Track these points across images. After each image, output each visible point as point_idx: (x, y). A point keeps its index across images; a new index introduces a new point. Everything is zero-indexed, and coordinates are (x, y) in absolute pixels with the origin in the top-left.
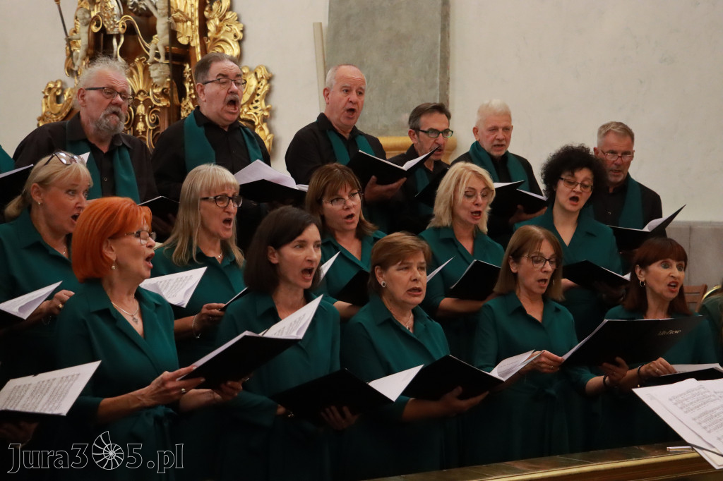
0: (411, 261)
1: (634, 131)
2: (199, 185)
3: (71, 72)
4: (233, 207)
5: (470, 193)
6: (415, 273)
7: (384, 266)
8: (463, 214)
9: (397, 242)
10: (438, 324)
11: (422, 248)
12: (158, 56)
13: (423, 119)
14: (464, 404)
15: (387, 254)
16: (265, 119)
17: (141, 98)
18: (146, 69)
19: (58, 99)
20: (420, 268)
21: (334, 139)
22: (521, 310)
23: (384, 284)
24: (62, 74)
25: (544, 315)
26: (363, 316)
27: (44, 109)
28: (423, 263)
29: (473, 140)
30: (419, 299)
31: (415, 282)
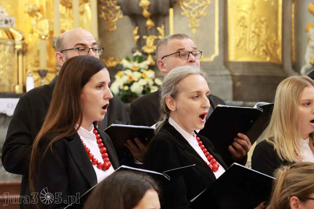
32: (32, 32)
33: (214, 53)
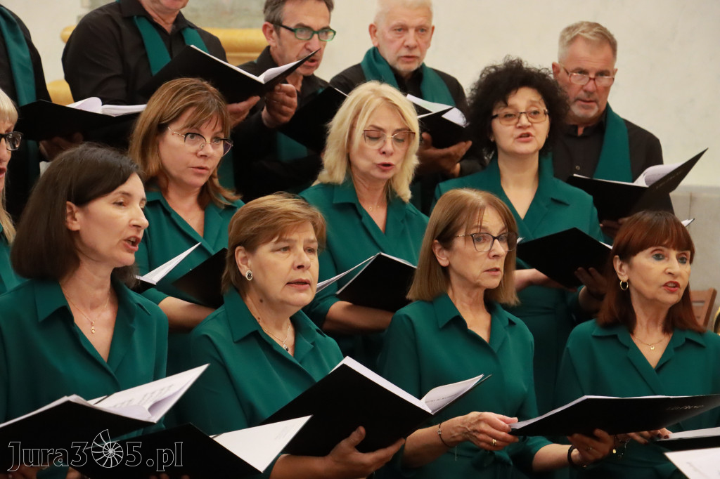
0: (295, 236)
6: (300, 257)
7: (250, 244)
9: (271, 208)
10: (331, 340)
11: (312, 216)
15: (256, 226)
20: (309, 250)
22: (459, 322)
23: (249, 276)
25: (492, 330)
28: (312, 242)
29: (369, 44)
30: (306, 297)
31: (300, 270)
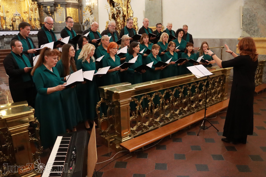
0: (157, 49)
1: (188, 26)
2: (124, 38)
3: (110, 19)
4: (129, 41)
5: (165, 37)
8: (164, 40)
12: (121, 16)
13: (158, 25)
14: (164, 67)
16: (137, 25)
17: (119, 23)
18: (120, 18)
19: (108, 23)
21: (145, 29)
22: (170, 54)
24: (109, 20)
25: (174, 54)
26: (149, 56)
27: (106, 25)
31: (157, 52)
32: (25, 17)
33: (64, 21)
